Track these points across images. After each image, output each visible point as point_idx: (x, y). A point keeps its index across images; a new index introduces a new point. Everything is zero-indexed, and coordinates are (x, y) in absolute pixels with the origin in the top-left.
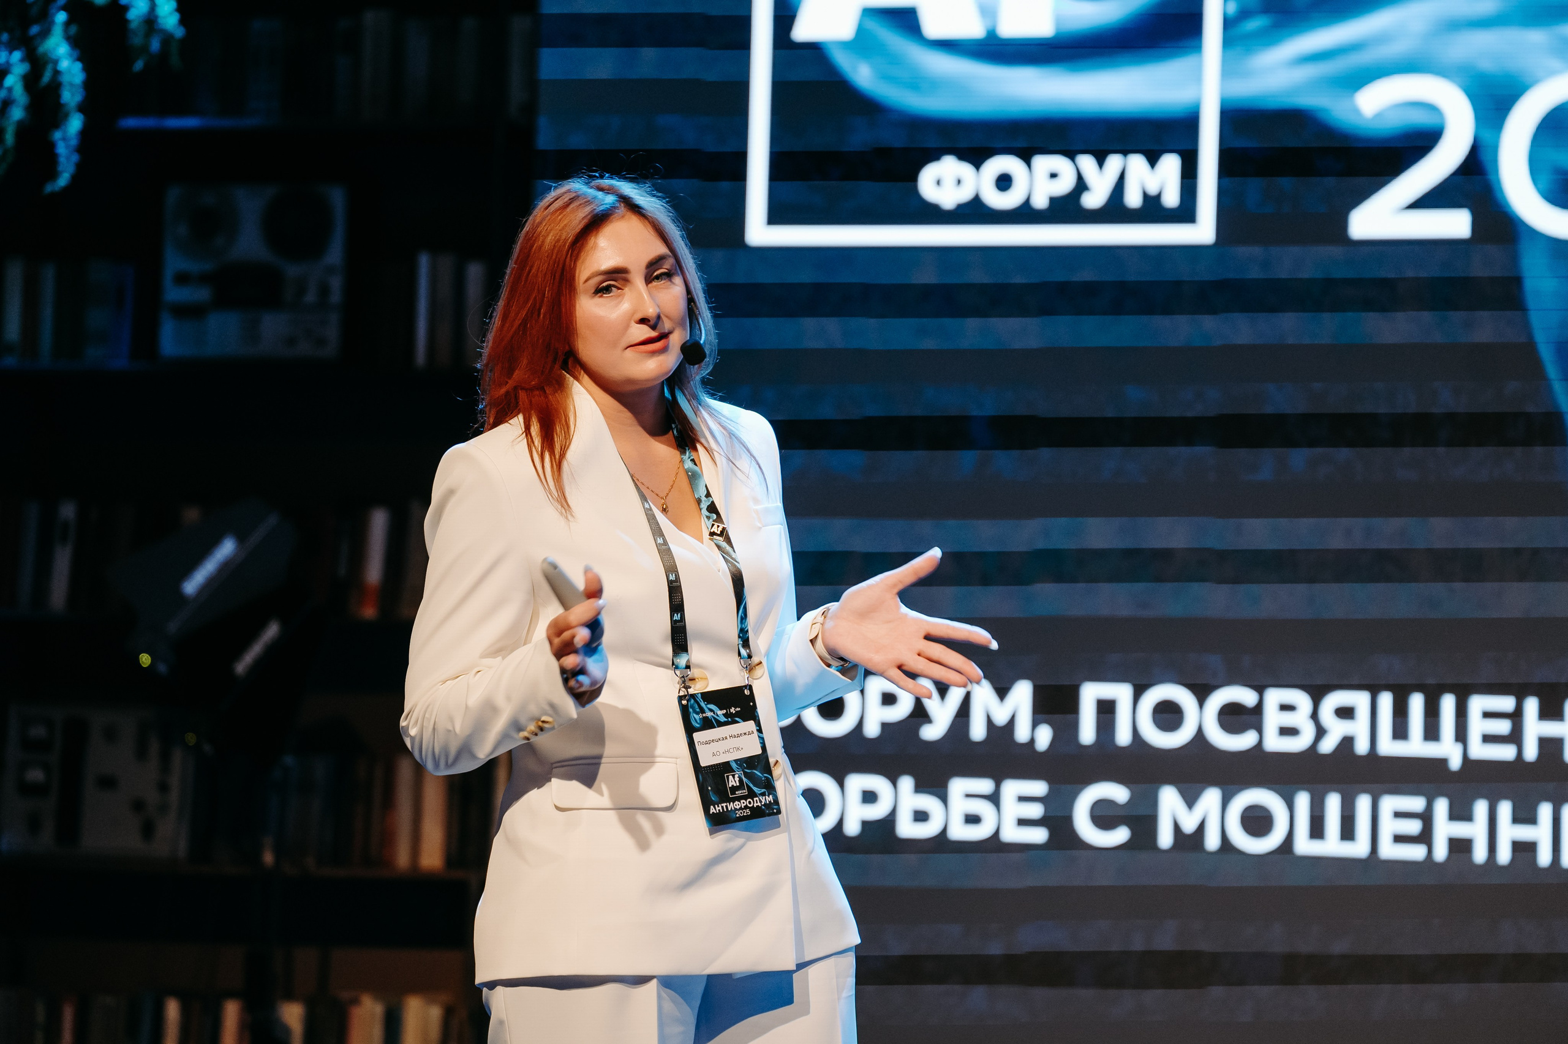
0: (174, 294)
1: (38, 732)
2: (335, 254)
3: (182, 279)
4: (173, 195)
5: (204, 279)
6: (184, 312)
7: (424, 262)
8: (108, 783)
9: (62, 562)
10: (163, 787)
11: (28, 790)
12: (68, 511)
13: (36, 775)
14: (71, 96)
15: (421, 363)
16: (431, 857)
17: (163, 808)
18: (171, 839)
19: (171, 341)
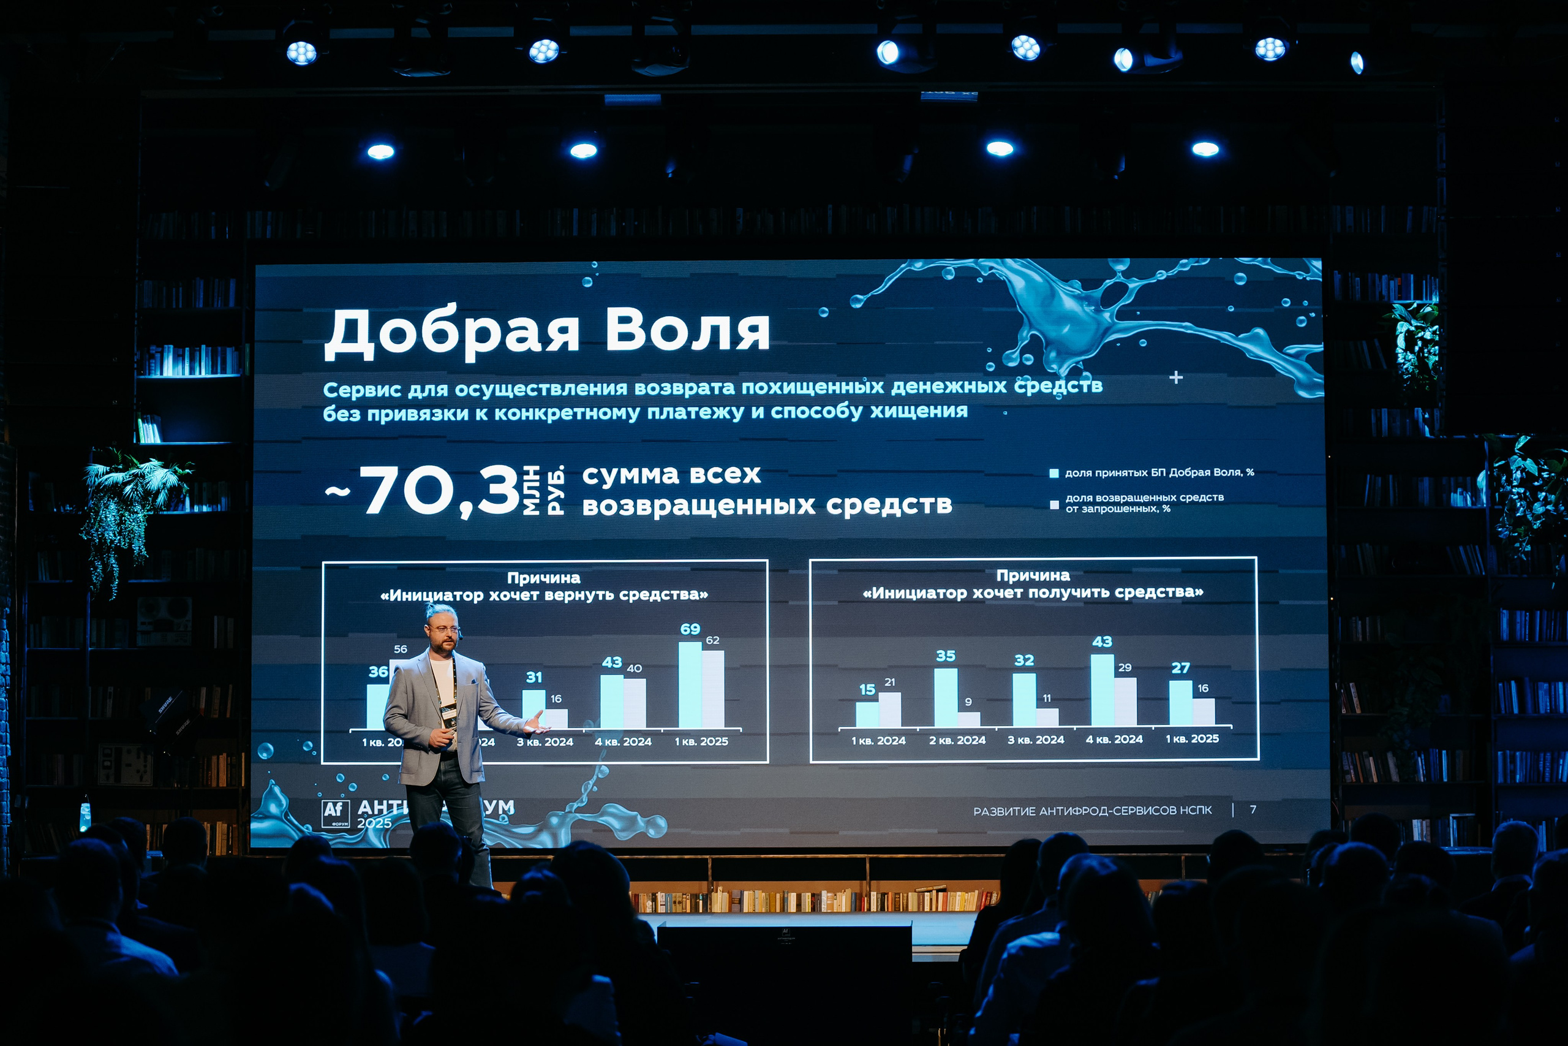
0: (140, 628)
1: (107, 752)
2: (189, 616)
3: (143, 623)
4: (141, 601)
5: (149, 624)
6: (143, 633)
7: (216, 617)
8: (129, 765)
9: (110, 703)
10: (145, 766)
11: (105, 768)
12: (111, 689)
13: (107, 764)
14: (116, 574)
15: (215, 647)
16: (223, 783)
17: (145, 772)
18: (148, 781)
19: (140, 641)
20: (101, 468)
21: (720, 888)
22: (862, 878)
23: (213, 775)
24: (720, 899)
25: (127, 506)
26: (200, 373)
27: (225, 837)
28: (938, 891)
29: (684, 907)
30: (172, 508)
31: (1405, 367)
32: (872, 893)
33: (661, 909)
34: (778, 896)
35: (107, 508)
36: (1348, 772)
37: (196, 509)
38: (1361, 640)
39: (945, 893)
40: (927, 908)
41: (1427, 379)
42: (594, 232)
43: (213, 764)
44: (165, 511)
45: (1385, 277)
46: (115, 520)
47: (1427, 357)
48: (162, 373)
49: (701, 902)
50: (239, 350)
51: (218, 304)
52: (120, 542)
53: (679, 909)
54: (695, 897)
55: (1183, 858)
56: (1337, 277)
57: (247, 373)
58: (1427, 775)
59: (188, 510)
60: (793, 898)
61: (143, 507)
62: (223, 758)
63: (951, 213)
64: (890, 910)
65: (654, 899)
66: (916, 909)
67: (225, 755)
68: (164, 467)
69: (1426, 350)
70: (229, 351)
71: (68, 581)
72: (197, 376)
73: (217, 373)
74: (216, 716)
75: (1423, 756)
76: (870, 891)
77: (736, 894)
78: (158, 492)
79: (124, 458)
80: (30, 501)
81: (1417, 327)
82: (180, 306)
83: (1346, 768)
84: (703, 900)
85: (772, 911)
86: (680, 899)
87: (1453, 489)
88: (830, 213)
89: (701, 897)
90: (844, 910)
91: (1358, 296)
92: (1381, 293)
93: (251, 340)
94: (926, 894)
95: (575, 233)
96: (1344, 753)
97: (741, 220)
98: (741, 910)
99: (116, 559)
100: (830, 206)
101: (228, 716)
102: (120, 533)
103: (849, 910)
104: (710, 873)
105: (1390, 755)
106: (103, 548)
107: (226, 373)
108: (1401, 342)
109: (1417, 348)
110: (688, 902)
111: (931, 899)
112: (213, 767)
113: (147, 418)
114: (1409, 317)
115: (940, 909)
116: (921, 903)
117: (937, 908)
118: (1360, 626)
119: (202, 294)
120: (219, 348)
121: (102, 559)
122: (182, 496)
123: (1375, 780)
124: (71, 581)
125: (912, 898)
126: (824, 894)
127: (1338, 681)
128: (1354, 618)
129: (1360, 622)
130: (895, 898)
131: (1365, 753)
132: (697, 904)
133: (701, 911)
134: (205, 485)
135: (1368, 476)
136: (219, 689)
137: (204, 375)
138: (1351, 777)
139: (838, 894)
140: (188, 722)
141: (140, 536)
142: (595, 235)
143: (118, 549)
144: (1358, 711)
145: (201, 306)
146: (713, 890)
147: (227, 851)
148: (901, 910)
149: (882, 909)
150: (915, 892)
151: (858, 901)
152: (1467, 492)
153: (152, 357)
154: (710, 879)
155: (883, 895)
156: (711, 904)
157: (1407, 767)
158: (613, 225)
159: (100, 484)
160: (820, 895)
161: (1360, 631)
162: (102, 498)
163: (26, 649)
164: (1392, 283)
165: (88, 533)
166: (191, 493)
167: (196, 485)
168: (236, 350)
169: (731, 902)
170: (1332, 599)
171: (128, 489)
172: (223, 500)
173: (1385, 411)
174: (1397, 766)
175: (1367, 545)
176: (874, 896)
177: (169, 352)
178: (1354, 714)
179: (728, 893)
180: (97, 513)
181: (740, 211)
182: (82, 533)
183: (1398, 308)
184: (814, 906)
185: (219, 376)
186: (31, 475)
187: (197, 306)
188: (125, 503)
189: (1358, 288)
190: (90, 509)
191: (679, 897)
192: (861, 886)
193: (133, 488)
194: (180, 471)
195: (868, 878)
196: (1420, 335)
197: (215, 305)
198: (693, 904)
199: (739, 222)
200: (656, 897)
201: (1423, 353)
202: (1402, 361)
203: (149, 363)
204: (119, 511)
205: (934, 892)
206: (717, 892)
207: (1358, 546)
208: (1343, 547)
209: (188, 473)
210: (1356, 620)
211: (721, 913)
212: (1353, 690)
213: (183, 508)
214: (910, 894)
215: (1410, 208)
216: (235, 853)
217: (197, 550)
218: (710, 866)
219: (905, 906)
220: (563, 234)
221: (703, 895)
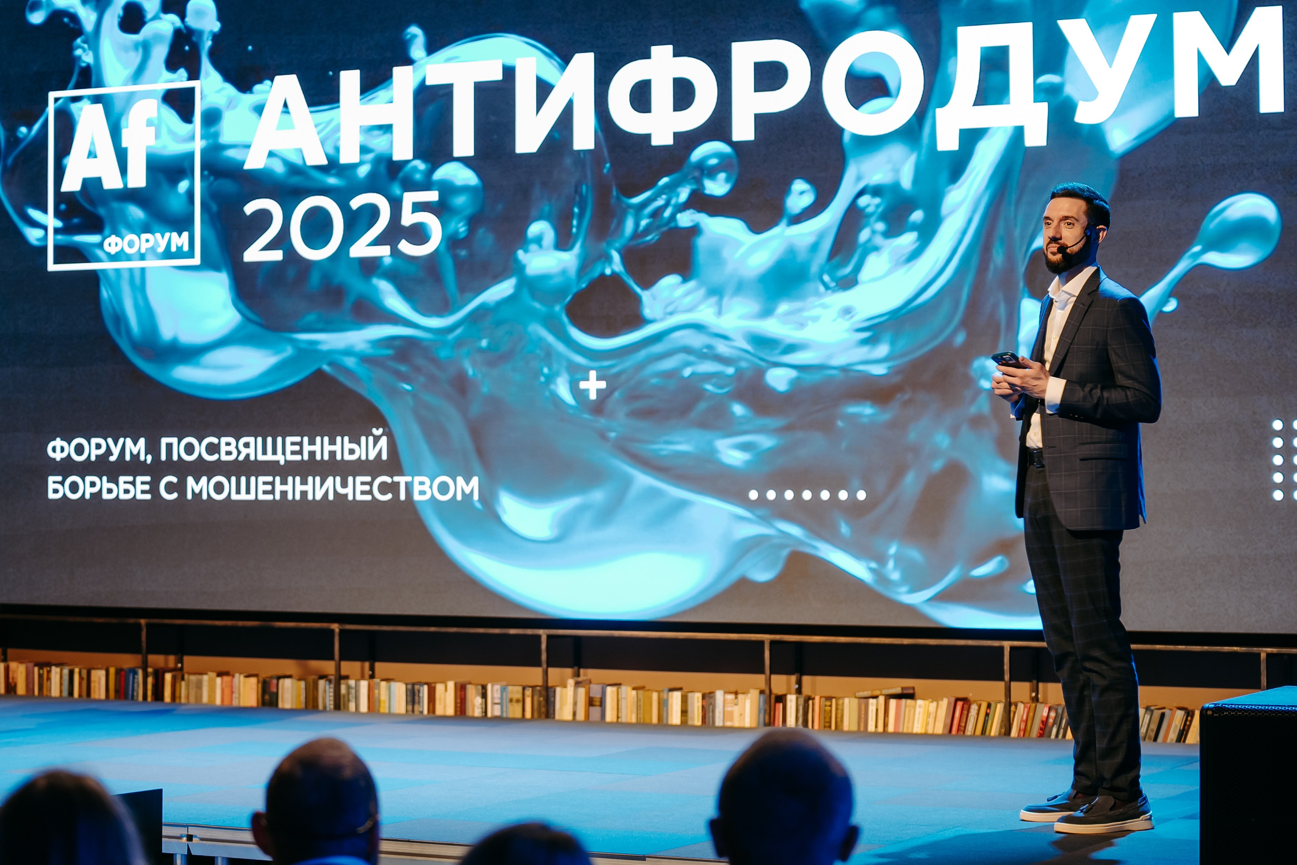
21: (569, 680)
24: (571, 699)
28: (889, 697)
29: (521, 708)
55: (1263, 656)
60: (674, 703)
65: (484, 695)
77: (596, 691)
84: (544, 699)
85: (646, 720)
98: (602, 715)
104: (544, 657)
125: (849, 706)
130: (826, 705)
132: (538, 706)
139: (739, 696)
148: (833, 727)
151: (767, 709)
154: (546, 665)
155: (805, 699)
160: (715, 698)
169: (591, 702)
176: (791, 701)
179: (584, 688)
184: (705, 718)
191: (518, 692)
195: (767, 670)
200: (486, 691)
206: (565, 686)
211: (570, 720)
214: (846, 700)
218: (543, 646)
219: (838, 720)
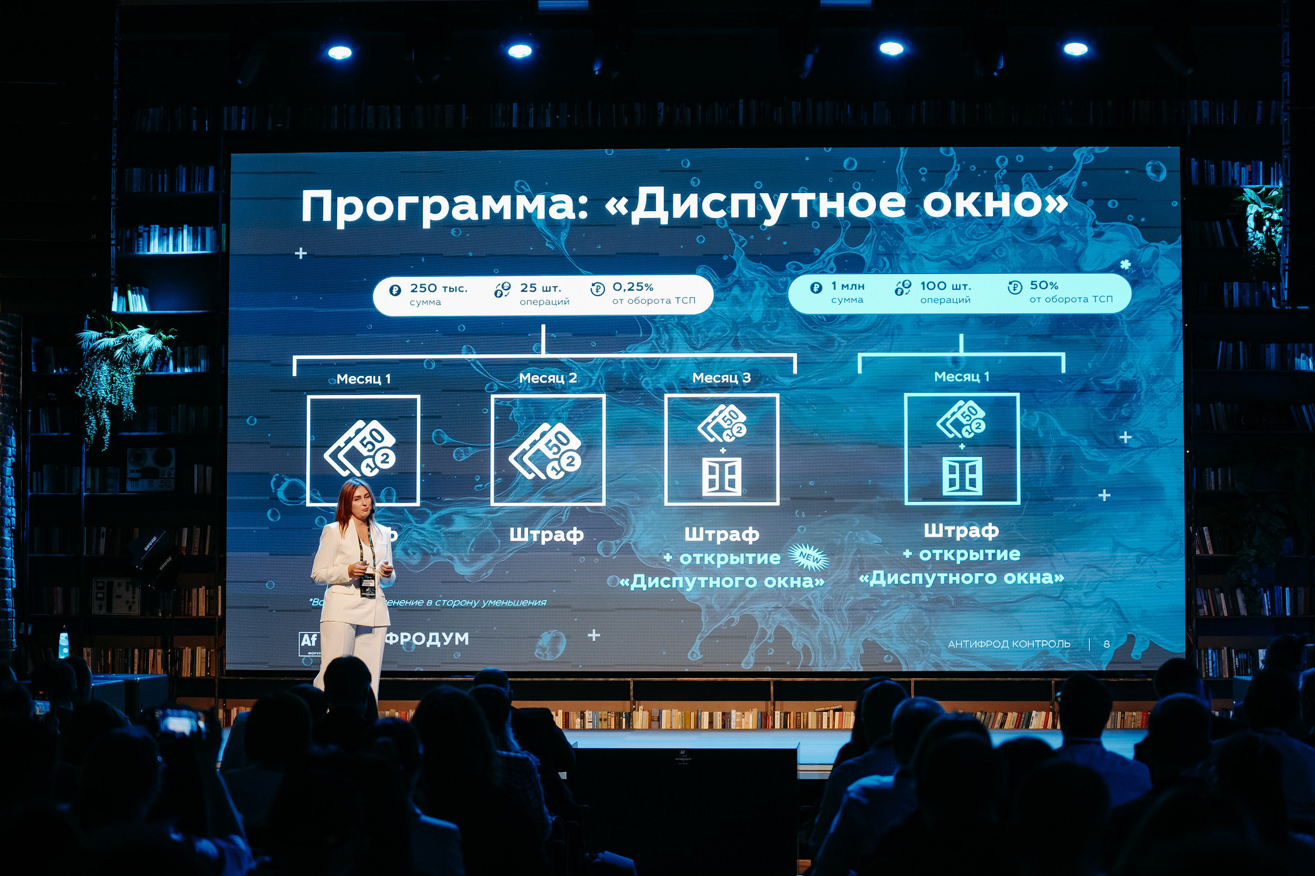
0: (130, 475)
1: (100, 585)
2: (172, 465)
3: (132, 471)
4: (129, 450)
5: (138, 471)
6: (132, 479)
7: (196, 466)
8: (119, 597)
9: (103, 541)
10: (134, 598)
11: (98, 599)
12: (104, 529)
13: (101, 595)
14: (108, 428)
15: (196, 492)
16: (202, 613)
17: (134, 603)
18: (136, 611)
19: (130, 487)
20: (95, 334)
21: (641, 707)
22: (767, 698)
23: (193, 606)
24: (641, 717)
25: (118, 367)
26: (183, 250)
27: (204, 660)
28: (835, 711)
29: (609, 724)
30: (157, 369)
31: (1254, 244)
32: (776, 712)
33: (589, 726)
34: (692, 714)
35: (100, 369)
36: (1201, 607)
37: (179, 371)
38: (1213, 489)
39: (841, 713)
40: (825, 726)
41: (1274, 256)
42: (531, 125)
43: (193, 596)
44: (151, 371)
45: (1237, 164)
46: (107, 380)
47: (1274, 236)
48: (148, 250)
49: (624, 719)
50: (217, 229)
51: (199, 189)
52: (111, 400)
53: (605, 726)
54: (619, 715)
55: (1053, 682)
56: (1194, 163)
57: (224, 250)
58: (1272, 610)
59: (171, 371)
60: (705, 716)
61: (132, 368)
62: (202, 590)
63: (849, 107)
64: (792, 727)
65: (583, 717)
66: (815, 727)
67: (204, 588)
68: (150, 332)
69: (1273, 230)
70: (208, 230)
71: (65, 434)
72: (180, 252)
73: (196, 250)
74: (196, 554)
75: (1268, 592)
76: (774, 710)
77: (655, 713)
78: (145, 355)
79: (115, 325)
80: (33, 363)
81: (1265, 209)
82: (165, 191)
83: (1199, 602)
84: (626, 718)
85: (688, 727)
86: (606, 717)
87: (1296, 354)
88: (741, 106)
89: (624, 715)
90: (751, 727)
91: (1213, 181)
92: (1233, 178)
93: (227, 221)
94: (824, 713)
95: (514, 125)
96: (1198, 589)
97: (662, 114)
98: (660, 726)
99: (108, 415)
100: (741, 101)
101: (207, 553)
102: (111, 392)
103: (755, 727)
104: (632, 693)
105: (1238, 591)
106: (96, 404)
107: (205, 250)
108: (1251, 223)
109: (1265, 228)
110: (613, 719)
111: (828, 718)
112: (193, 598)
113: (135, 290)
114: (1258, 199)
115: (836, 727)
116: (819, 721)
117: (834, 726)
118: (1213, 476)
119: (184, 180)
120: (200, 228)
121: (95, 414)
122: (166, 359)
123: (1226, 614)
124: (68, 434)
125: (812, 717)
126: (733, 712)
127: (1193, 525)
128: (1207, 469)
129: (1213, 472)
130: (797, 716)
131: (1216, 590)
132: (620, 721)
133: (624, 727)
134: (186, 349)
135: (1221, 343)
136: (199, 529)
137: (186, 252)
138: (1204, 611)
139: (746, 713)
140: (170, 559)
141: (128, 394)
142: (532, 126)
143: (110, 406)
144: (1211, 552)
145: (184, 190)
146: (634, 709)
147: (206, 673)
148: (802, 728)
149: (785, 726)
150: (815, 711)
151: (763, 719)
152: (1309, 357)
153: (140, 235)
154: (632, 699)
155: (786, 714)
156: (632, 722)
157: (1253, 602)
158: (548, 118)
159: (93, 348)
160: (730, 713)
161: (1213, 480)
162: (95, 360)
163: (30, 494)
164: (1243, 169)
165: (83, 391)
166: (174, 355)
167: (179, 348)
168: (214, 229)
169: (651, 719)
170: (1188, 452)
171: (118, 352)
172: (203, 362)
173: (1236, 285)
174: (1245, 601)
175: (1220, 403)
176: (777, 715)
177: (155, 231)
178: (1206, 555)
179: (649, 711)
180: (91, 374)
181: (661, 105)
182: (77, 390)
183: (1249, 193)
184: (725, 723)
185: (199, 252)
186: (34, 340)
187: (180, 191)
188: (116, 364)
189: (1213, 173)
190: (85, 370)
191: (605, 715)
192: (767, 706)
193: (122, 352)
194: (164, 336)
195: (772, 698)
196: (1268, 216)
197: (196, 189)
198: (617, 720)
199: (660, 115)
200: (584, 715)
201: (1271, 232)
202: (1252, 239)
203: (138, 241)
204: (110, 371)
205: (831, 712)
206: (638, 711)
207: (1211, 405)
208: (1198, 406)
209: (171, 338)
210: (1209, 471)
211: (642, 729)
212: (1206, 533)
213: (167, 370)
214: (810, 713)
215: (1260, 102)
216: (213, 675)
217: (179, 406)
218: (632, 687)
219: (805, 724)
220: (504, 126)
221: (626, 714)
